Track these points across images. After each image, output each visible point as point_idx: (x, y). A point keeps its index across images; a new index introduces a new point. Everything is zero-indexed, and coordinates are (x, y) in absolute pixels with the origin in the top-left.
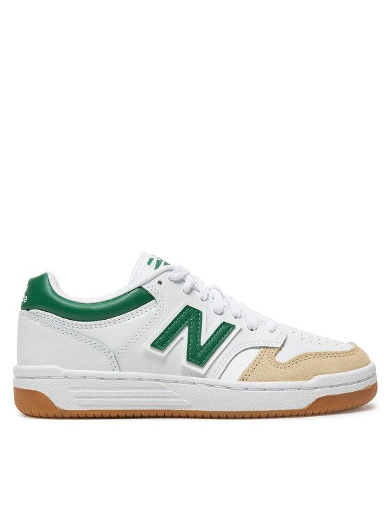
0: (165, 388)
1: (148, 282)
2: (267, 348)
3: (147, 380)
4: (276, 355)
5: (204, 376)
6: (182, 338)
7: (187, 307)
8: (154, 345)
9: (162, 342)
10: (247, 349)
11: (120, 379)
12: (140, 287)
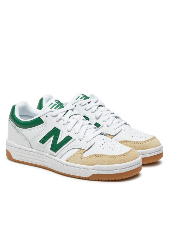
0: (44, 159)
1: (43, 116)
2: (82, 149)
3: (39, 154)
4: (84, 153)
5: (55, 156)
6: (51, 140)
7: (55, 128)
8: (40, 141)
9: (43, 141)
10: (74, 148)
11: (31, 152)
12: (40, 117)
